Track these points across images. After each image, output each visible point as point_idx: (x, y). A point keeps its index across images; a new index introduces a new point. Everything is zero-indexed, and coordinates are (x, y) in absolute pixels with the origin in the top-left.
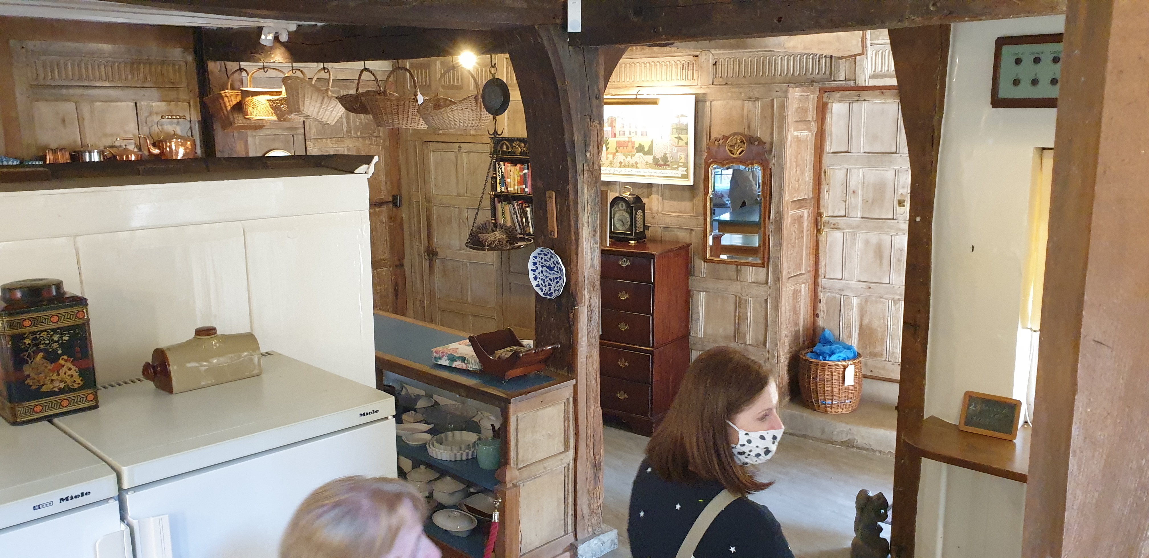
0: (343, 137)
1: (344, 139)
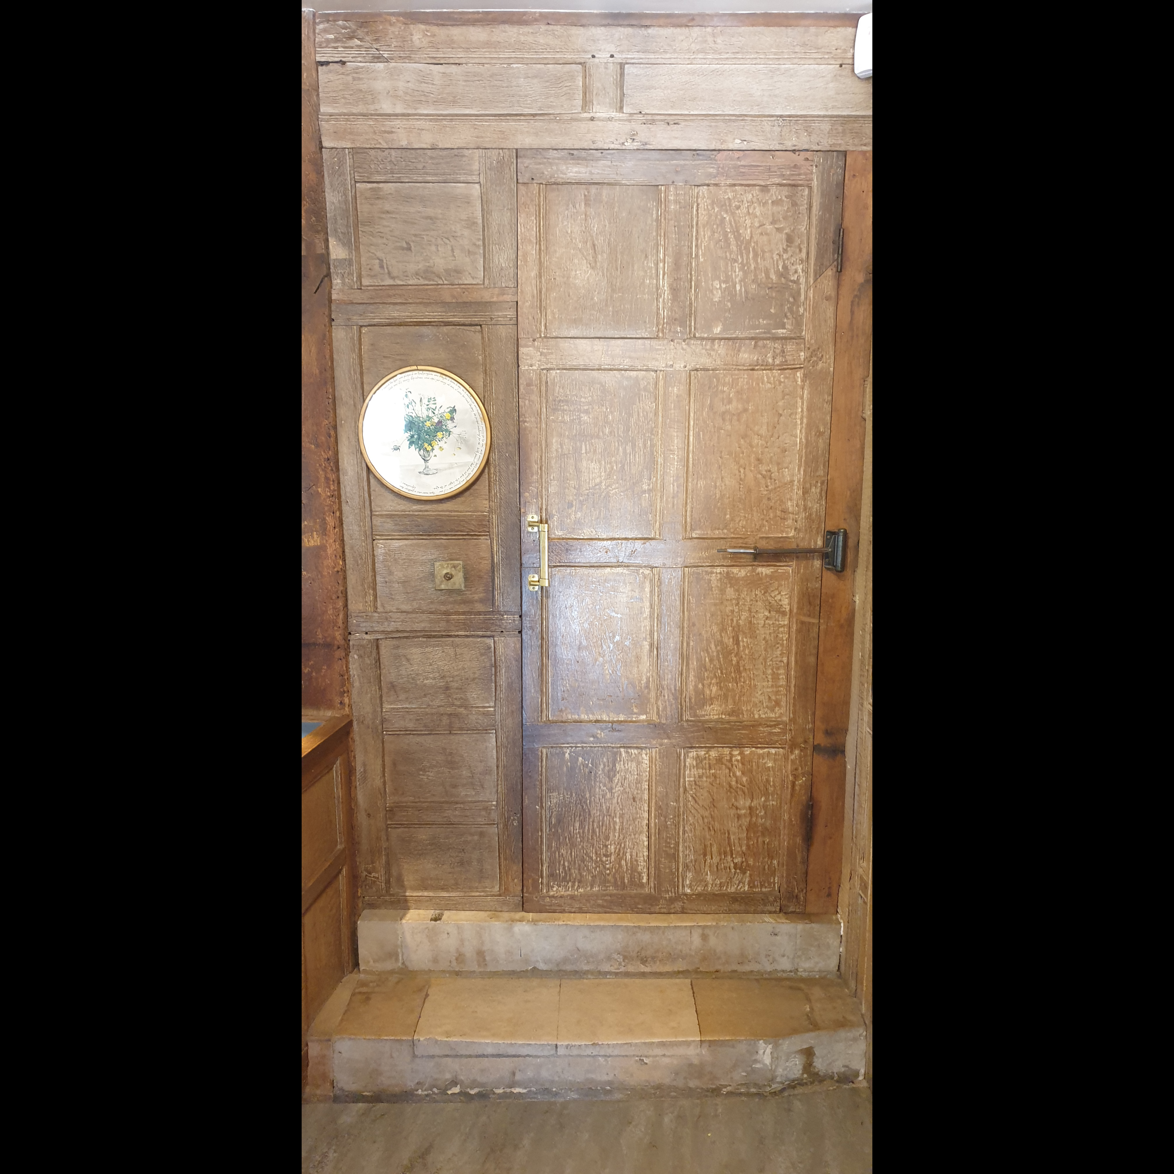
0: (657, 338)
1: (656, 343)
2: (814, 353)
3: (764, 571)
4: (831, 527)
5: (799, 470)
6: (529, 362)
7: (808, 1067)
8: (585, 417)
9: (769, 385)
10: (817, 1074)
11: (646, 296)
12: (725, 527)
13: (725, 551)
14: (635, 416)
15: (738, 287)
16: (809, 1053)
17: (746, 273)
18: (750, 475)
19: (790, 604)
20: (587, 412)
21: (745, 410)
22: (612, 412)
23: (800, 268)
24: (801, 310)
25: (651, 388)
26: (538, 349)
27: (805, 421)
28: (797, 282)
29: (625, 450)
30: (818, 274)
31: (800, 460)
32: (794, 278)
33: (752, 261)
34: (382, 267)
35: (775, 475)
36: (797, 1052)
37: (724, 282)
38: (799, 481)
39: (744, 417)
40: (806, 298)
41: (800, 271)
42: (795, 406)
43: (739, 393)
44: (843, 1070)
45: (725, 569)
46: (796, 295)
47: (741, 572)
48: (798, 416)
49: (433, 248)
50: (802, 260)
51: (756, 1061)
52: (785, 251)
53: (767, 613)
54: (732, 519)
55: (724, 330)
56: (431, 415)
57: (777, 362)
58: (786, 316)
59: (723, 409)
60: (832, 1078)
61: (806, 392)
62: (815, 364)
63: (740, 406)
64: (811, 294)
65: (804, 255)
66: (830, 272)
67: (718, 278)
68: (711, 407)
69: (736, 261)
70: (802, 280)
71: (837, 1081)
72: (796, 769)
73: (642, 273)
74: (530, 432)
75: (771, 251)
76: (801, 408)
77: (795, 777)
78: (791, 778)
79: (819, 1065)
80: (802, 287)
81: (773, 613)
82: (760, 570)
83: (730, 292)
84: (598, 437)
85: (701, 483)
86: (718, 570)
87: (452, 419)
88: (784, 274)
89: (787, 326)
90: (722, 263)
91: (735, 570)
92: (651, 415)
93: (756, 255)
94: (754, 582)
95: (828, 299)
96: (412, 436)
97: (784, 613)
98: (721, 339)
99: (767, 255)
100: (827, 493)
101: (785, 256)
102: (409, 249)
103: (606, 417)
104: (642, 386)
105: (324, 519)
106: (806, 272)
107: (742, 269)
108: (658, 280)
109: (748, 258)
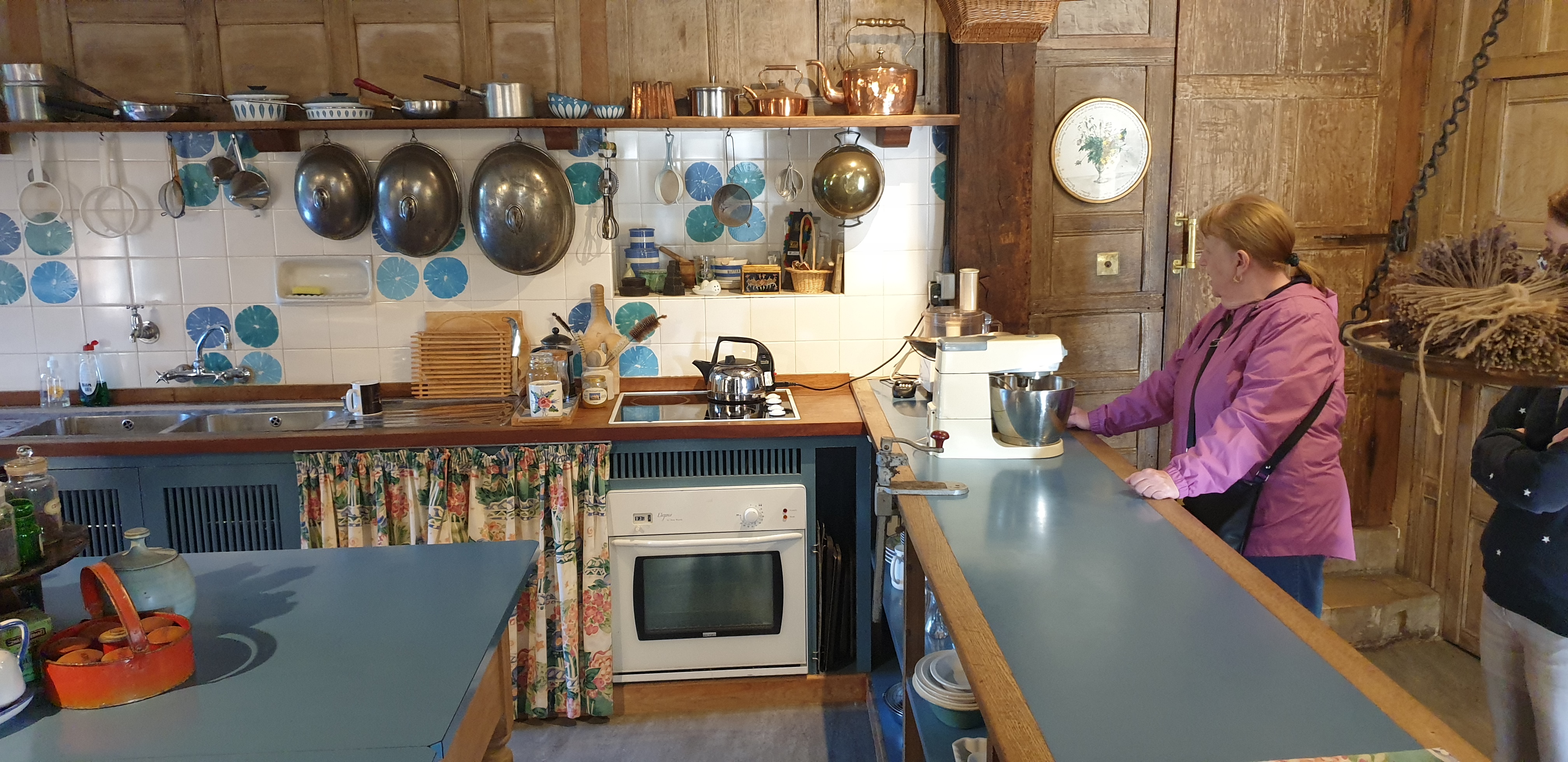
0: (1276, 75)
1: (1275, 79)
2: (1387, 86)
3: (1346, 252)
4: (1394, 218)
5: (1373, 175)
6: (1184, 93)
7: (1403, 626)
8: (1220, 135)
9: (1353, 110)
10: (1408, 632)
11: (1269, 43)
12: (1319, 219)
13: (1319, 237)
14: (1257, 134)
15: (1334, 36)
16: (1403, 615)
17: (1340, 26)
18: (1338, 179)
19: (1363, 278)
20: (1221, 131)
21: (1336, 129)
22: (1240, 131)
23: (1378, 21)
24: (1378, 53)
25: (1270, 112)
26: (1190, 84)
27: (1378, 136)
28: (1375, 32)
29: (1248, 159)
30: (1392, 26)
31: (1374, 167)
32: (1374, 29)
33: (1345, 17)
34: (1073, 21)
35: (1355, 178)
36: (1395, 615)
37: (1325, 32)
38: (1373, 182)
39: (1335, 133)
40: (1382, 44)
41: (1378, 23)
42: (1370, 125)
43: (1331, 115)
44: (1425, 628)
45: (1318, 252)
46: (1374, 42)
47: (1329, 254)
48: (1373, 133)
49: (1113, 6)
50: (1380, 16)
51: (1369, 622)
52: (1368, 9)
53: (1347, 286)
54: (1324, 212)
55: (1323, 68)
56: (1107, 136)
57: (1361, 92)
58: (1367, 58)
59: (1320, 128)
60: (1418, 634)
61: (1380, 115)
62: (1388, 93)
63: (1332, 126)
64: (1386, 40)
65: (1381, 12)
66: (1400, 25)
67: (1320, 29)
68: (1312, 126)
69: (1333, 16)
70: (1379, 31)
71: (1421, 638)
72: (1364, 409)
73: (1266, 26)
74: (1181, 147)
75: (1358, 9)
76: (1375, 127)
77: (1363, 415)
78: (1360, 416)
79: (1409, 624)
80: (1379, 35)
81: (1351, 286)
82: (1343, 252)
83: (1328, 40)
84: (1229, 150)
85: (1303, 185)
86: (1313, 253)
87: (1123, 138)
88: (1367, 26)
89: (1368, 65)
90: (1324, 18)
91: (1325, 253)
92: (1268, 133)
93: (1348, 13)
94: (1339, 262)
95: (1397, 44)
96: (1091, 153)
97: (1359, 286)
98: (1321, 76)
99: (1356, 12)
100: (1393, 191)
101: (1368, 13)
102: (1095, 7)
103: (1236, 134)
104: (1263, 111)
105: (1019, 221)
106: (1382, 24)
107: (1337, 22)
108: (1278, 31)
109: (1342, 14)
